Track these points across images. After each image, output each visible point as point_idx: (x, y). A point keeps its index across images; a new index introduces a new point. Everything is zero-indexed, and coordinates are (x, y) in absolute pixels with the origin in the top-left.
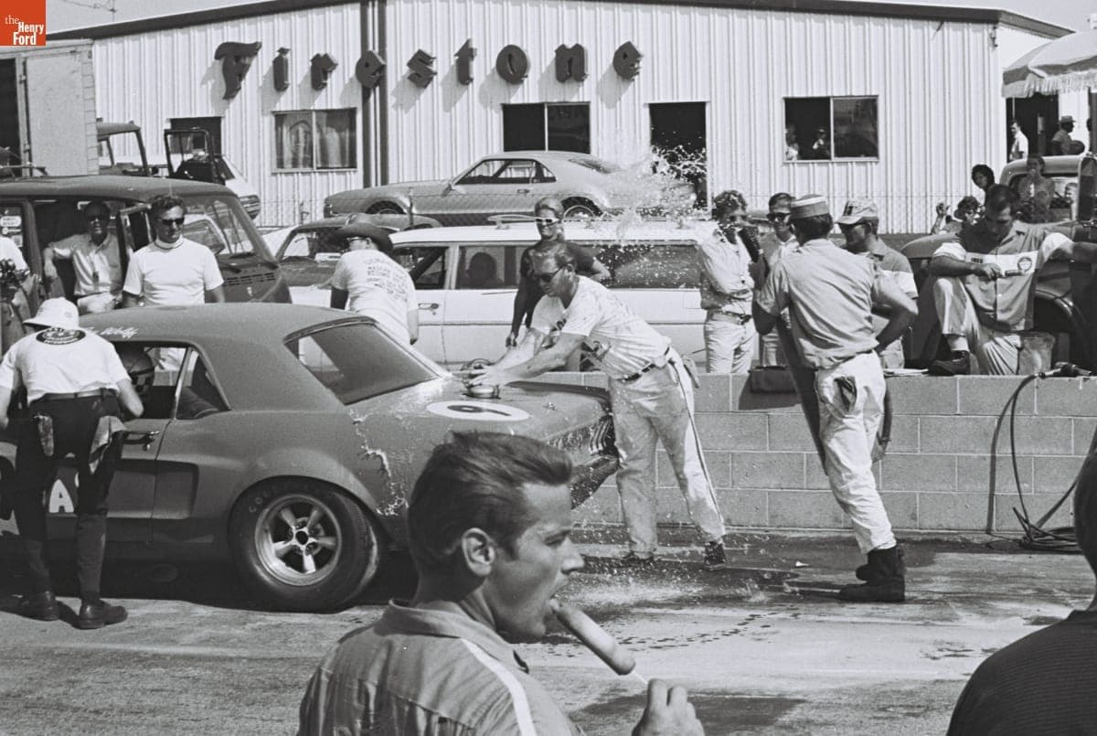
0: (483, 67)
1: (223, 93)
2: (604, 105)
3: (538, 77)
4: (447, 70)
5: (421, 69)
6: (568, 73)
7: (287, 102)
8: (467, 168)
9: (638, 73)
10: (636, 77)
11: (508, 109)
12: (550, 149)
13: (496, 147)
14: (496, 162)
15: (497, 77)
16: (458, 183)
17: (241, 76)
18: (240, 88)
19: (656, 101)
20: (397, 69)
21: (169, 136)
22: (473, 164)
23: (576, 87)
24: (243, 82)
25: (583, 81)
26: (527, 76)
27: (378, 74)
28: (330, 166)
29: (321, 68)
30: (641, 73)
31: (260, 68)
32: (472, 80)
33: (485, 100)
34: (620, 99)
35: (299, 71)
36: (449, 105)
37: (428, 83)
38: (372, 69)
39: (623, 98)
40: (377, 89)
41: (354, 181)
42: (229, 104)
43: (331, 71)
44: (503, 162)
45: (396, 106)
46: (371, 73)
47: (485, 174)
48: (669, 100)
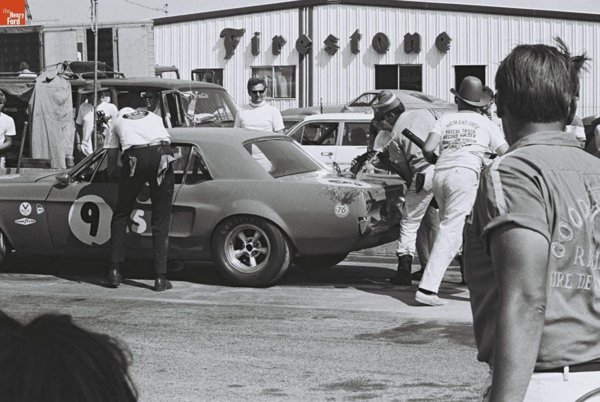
0: (365, 44)
1: (224, 57)
2: (430, 66)
3: (394, 50)
4: (345, 46)
5: (331, 45)
6: (411, 49)
7: (259, 62)
8: (356, 97)
9: (449, 49)
10: (448, 51)
11: (378, 67)
12: (400, 89)
13: (371, 87)
14: (371, 95)
15: (373, 50)
16: (351, 106)
17: (234, 47)
18: (234, 53)
19: (458, 64)
20: (318, 45)
21: (194, 74)
22: (359, 96)
23: (414, 56)
24: (235, 51)
25: (418, 53)
26: (388, 50)
27: (308, 47)
28: (282, 96)
29: (278, 44)
30: (451, 50)
31: (244, 43)
32: (359, 51)
33: (366, 63)
34: (439, 63)
35: (266, 44)
36: (346, 65)
37: (335, 52)
38: (305, 44)
39: (441, 62)
40: (308, 55)
41: (295, 104)
42: (227, 61)
43: (283, 45)
44: (375, 95)
45: (317, 65)
46: (304, 46)
47: (365, 102)
48: (465, 64)
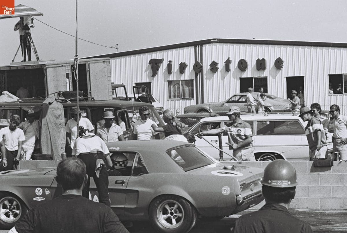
0: (233, 66)
1: (152, 75)
2: (272, 77)
3: (251, 69)
4: (222, 67)
5: (214, 67)
6: (260, 68)
7: (172, 78)
8: (229, 98)
9: (282, 67)
10: (282, 69)
11: (242, 80)
13: (238, 92)
14: (238, 96)
15: (238, 69)
16: (226, 103)
17: (157, 69)
18: (157, 73)
19: (288, 76)
20: (206, 67)
21: (135, 88)
22: (231, 97)
23: (263, 72)
24: (158, 72)
25: (265, 70)
26: (247, 69)
27: (200, 69)
28: (186, 98)
29: (183, 67)
30: (283, 67)
31: (163, 67)
32: (230, 70)
33: (234, 77)
34: (277, 76)
35: (176, 68)
36: (223, 78)
37: (216, 71)
39: (278, 75)
40: (200, 73)
41: (193, 102)
42: (154, 78)
43: (186, 68)
44: (240, 96)
45: (206, 79)
46: (198, 68)
47: (235, 100)
48: (292, 76)
